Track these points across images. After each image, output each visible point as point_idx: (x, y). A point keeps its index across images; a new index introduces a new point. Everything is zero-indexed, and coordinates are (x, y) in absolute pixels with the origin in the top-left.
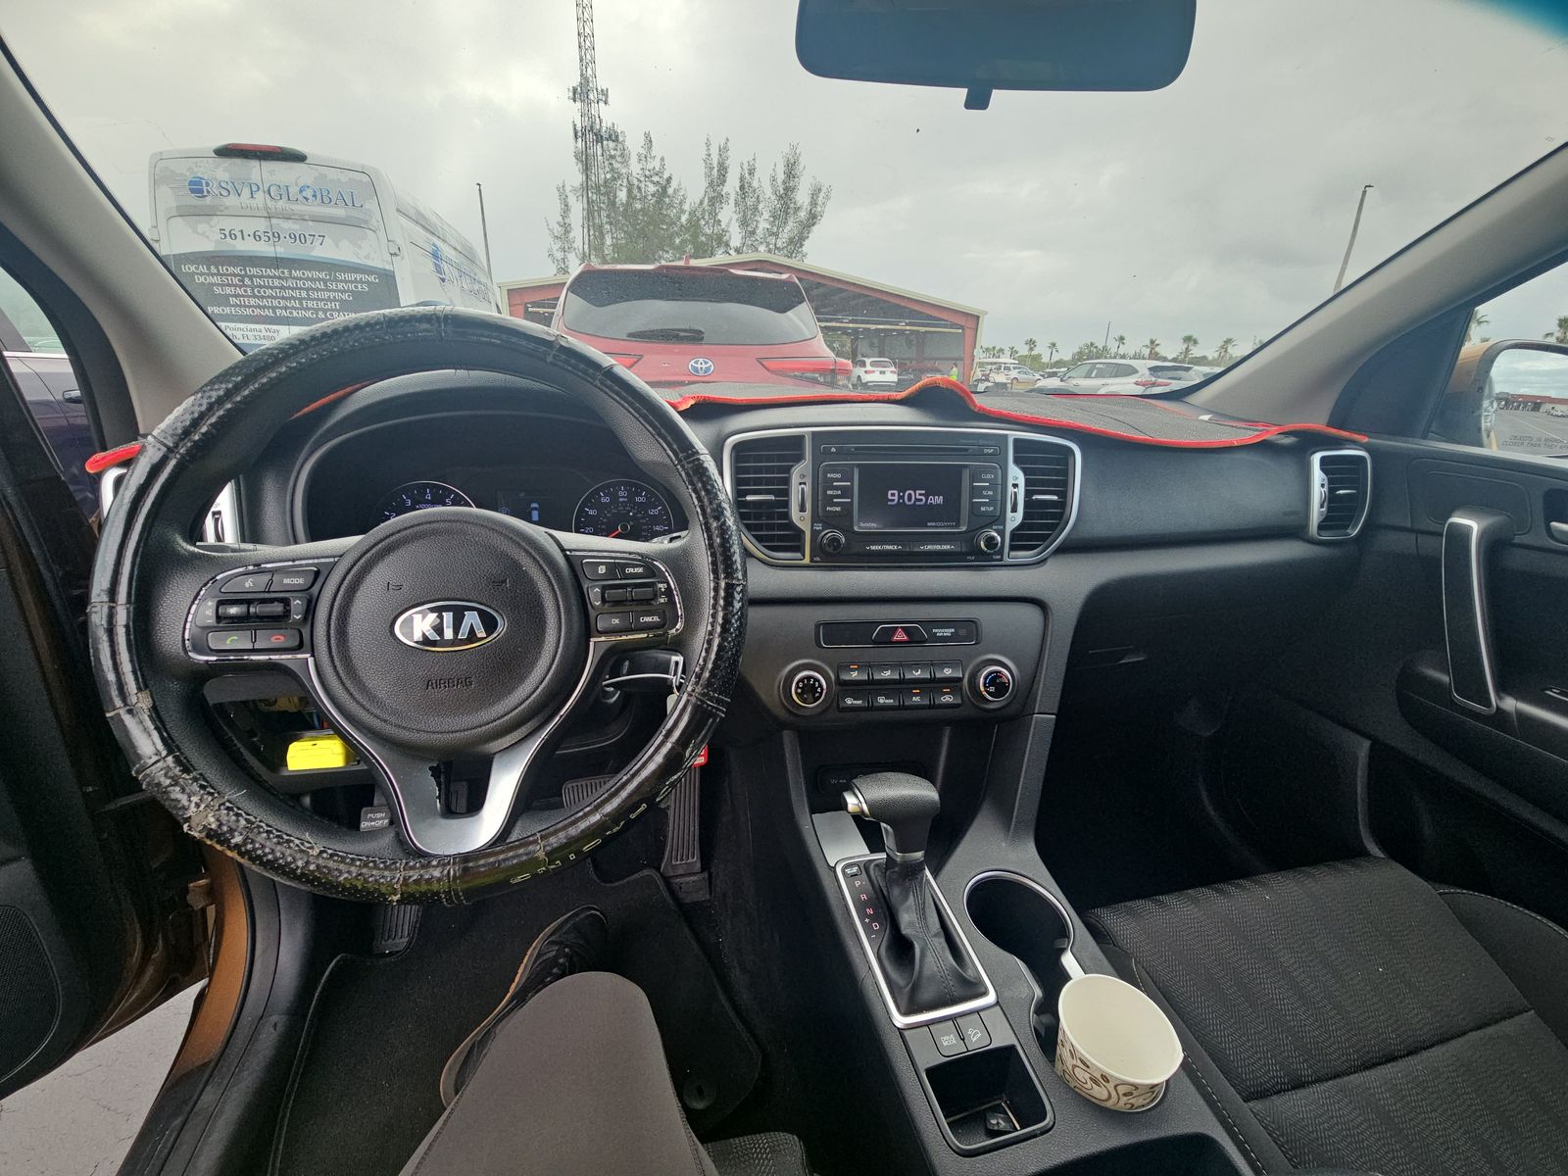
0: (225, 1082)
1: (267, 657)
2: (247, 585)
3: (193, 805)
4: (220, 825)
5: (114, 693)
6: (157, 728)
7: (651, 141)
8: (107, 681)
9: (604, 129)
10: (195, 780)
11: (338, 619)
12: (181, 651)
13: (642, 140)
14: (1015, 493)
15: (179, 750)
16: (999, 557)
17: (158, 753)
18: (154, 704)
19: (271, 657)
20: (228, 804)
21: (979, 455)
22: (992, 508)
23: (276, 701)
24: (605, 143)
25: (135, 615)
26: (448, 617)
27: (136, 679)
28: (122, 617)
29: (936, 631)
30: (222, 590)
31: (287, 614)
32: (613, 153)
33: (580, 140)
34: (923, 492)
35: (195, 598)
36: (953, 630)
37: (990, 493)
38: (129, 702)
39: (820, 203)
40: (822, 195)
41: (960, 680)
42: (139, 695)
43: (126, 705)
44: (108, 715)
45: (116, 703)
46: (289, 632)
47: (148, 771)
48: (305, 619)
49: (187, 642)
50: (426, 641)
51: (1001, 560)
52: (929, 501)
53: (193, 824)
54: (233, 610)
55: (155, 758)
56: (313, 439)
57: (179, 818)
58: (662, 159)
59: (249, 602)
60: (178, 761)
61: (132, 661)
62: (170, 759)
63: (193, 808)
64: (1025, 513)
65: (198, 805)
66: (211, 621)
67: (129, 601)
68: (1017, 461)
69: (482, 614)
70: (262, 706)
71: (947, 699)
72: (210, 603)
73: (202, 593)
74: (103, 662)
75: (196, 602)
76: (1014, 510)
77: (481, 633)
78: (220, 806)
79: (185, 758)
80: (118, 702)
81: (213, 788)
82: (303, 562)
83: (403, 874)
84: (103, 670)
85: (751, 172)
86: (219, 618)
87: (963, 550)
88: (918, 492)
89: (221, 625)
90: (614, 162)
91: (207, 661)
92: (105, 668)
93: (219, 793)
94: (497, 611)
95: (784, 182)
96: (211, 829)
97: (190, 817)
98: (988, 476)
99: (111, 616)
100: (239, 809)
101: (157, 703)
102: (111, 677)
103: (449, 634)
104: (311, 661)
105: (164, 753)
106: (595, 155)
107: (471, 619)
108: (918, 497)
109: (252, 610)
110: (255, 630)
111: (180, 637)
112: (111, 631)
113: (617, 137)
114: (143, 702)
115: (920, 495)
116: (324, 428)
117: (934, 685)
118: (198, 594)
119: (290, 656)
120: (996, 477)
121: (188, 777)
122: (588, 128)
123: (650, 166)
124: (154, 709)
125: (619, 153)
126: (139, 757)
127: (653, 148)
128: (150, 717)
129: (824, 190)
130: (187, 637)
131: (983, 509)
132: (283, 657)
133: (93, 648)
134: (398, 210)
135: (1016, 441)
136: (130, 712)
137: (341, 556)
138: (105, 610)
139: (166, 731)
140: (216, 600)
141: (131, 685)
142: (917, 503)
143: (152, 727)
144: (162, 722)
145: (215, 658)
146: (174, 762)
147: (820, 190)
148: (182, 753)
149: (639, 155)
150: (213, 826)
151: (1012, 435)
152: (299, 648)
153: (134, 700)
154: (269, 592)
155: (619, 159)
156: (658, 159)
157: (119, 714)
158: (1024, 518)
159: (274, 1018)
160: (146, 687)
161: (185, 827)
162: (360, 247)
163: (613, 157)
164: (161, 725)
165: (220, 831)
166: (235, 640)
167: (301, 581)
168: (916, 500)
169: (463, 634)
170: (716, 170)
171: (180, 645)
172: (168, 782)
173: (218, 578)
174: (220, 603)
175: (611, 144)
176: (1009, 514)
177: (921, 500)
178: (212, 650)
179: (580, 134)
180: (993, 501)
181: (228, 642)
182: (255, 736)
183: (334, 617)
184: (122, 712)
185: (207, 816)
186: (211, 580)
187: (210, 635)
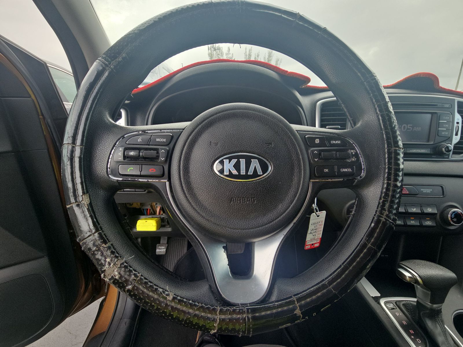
0: (108, 345)
1: (146, 180)
2: (139, 141)
3: (107, 263)
4: (121, 277)
5: (71, 194)
6: (91, 216)
7: (229, 49)
8: (67, 187)
9: (216, 47)
10: (109, 248)
11: (184, 160)
12: (105, 174)
13: (227, 49)
14: (458, 126)
15: (101, 229)
16: (447, 157)
17: (90, 231)
18: (91, 202)
19: (149, 180)
20: (125, 264)
21: (443, 108)
22: (447, 133)
23: (133, 204)
24: (217, 50)
25: (84, 152)
26: (243, 162)
27: (83, 187)
28: (77, 153)
29: (423, 190)
30: (127, 143)
31: (158, 157)
32: (219, 53)
33: (209, 50)
34: (411, 125)
35: (114, 146)
36: (431, 190)
37: (447, 126)
38: (78, 200)
39: (278, 64)
40: (279, 61)
41: (436, 214)
42: (83, 196)
43: (76, 201)
44: (68, 207)
45: (71, 200)
46: (157, 167)
47: (84, 241)
48: (166, 161)
49: (109, 169)
50: (231, 175)
51: (448, 158)
52: (414, 130)
53: (106, 274)
54: (132, 153)
55: (89, 234)
56: (156, 98)
57: (99, 270)
58: (233, 54)
59: (139, 149)
60: (101, 236)
61: (81, 177)
62: (96, 234)
63: (107, 266)
64: (461, 137)
65: (109, 264)
66: (121, 159)
67: (82, 144)
68: (459, 112)
69: (261, 162)
70: (128, 206)
71: (428, 223)
72: (121, 149)
73: (117, 143)
74: (67, 176)
75: (114, 148)
76: (456, 135)
77: (260, 171)
78: (121, 265)
79: (105, 234)
80: (72, 200)
81: (118, 254)
82: (165, 131)
83: (219, 317)
84: (66, 181)
85: (258, 56)
86: (125, 157)
87: (431, 153)
88: (409, 125)
89: (125, 161)
90: (219, 56)
91: (118, 180)
92: (67, 180)
93: (121, 257)
94: (267, 160)
95: (268, 59)
96: (116, 279)
97: (105, 270)
98: (447, 118)
99: (72, 152)
100: (131, 267)
101: (92, 202)
102: (70, 185)
103: (243, 172)
104: (167, 183)
105: (94, 231)
106: (214, 54)
107: (255, 164)
108: (409, 127)
109: (141, 154)
110: (142, 165)
111: (105, 167)
112: (72, 159)
113: (220, 49)
114: (85, 200)
115: (410, 126)
116: (161, 92)
117: (423, 215)
118: (115, 144)
119: (157, 181)
120: (450, 118)
121: (105, 246)
122: (212, 47)
123: (229, 56)
124: (91, 205)
125: (220, 53)
126: (81, 231)
127: (230, 51)
128: (88, 209)
129: (280, 60)
130: (109, 166)
131: (443, 133)
132: (154, 180)
133: (62, 169)
134: (163, 68)
135: (459, 102)
136: (78, 205)
137: (184, 129)
138: (70, 147)
139: (96, 218)
140: (123, 148)
141: (80, 191)
142: (408, 130)
143: (89, 215)
144: (94, 212)
145: (121, 179)
146: (99, 237)
147: (278, 60)
148: (103, 231)
149: (226, 53)
150: (117, 277)
151: (456, 99)
152: (162, 176)
153: (81, 199)
154: (149, 145)
155: (220, 55)
156: (231, 54)
157: (72, 207)
158: (461, 139)
159: (125, 320)
160: (87, 192)
161: (102, 275)
162: (153, 78)
163: (219, 54)
164: (93, 215)
165: (120, 281)
166: (131, 170)
167: (165, 140)
168: (408, 129)
169: (250, 172)
170: (248, 56)
171: (105, 171)
172: (95, 248)
173: (125, 136)
174: (125, 149)
175: (218, 51)
176: (454, 136)
177: (410, 129)
178: (120, 174)
179: (210, 49)
180: (448, 130)
181: (128, 171)
182: (126, 217)
183: (182, 159)
184: (74, 206)
185: (114, 271)
186: (122, 137)
187: (120, 166)
